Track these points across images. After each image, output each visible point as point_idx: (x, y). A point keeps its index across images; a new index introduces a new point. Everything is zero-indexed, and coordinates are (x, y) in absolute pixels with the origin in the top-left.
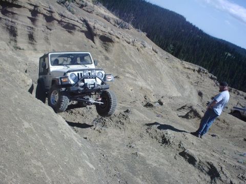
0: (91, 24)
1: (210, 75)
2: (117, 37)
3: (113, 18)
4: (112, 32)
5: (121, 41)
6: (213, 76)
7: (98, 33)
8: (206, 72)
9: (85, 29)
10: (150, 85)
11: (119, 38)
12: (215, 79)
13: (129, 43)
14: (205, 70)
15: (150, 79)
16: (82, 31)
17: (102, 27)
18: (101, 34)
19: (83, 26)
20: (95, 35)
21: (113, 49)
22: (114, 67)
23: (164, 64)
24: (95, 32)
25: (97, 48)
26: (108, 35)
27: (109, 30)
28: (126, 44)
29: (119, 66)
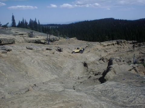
8: (123, 41)
14: (121, 40)
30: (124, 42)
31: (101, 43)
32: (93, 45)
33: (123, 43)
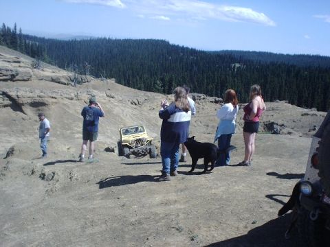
0: (13, 94)
1: (212, 99)
2: (53, 97)
3: (63, 77)
4: (42, 94)
5: (60, 100)
6: (217, 99)
7: (25, 102)
8: (202, 97)
9: (8, 102)
10: (111, 138)
11: (55, 98)
12: (221, 102)
13: (72, 99)
14: (200, 95)
15: (109, 131)
16: (6, 106)
17: (28, 93)
18: (30, 101)
19: (4, 100)
20: (23, 104)
21: (51, 112)
22: (58, 132)
23: (125, 107)
24: (20, 102)
25: (30, 119)
26: (38, 100)
27: (38, 92)
28: (67, 102)
29: (65, 129)
30: (204, 99)
31: (169, 95)
32: (155, 99)
33: (203, 101)
